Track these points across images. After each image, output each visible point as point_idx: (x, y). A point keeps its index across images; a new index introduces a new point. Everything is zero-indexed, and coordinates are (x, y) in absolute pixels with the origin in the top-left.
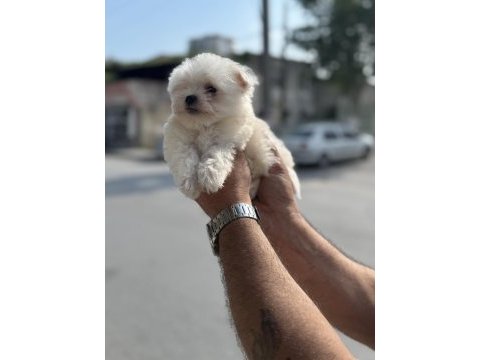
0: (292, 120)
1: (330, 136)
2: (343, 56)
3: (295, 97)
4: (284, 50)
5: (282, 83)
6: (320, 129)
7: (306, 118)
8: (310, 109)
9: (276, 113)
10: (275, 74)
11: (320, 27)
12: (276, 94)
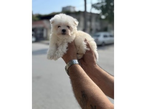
0: (93, 32)
1: (105, 36)
2: (109, 11)
3: (95, 24)
4: (91, 10)
5: (90, 20)
6: (102, 34)
7: (98, 31)
8: (99, 28)
9: (88, 29)
10: (88, 17)
11: (102, 2)
12: (88, 23)
